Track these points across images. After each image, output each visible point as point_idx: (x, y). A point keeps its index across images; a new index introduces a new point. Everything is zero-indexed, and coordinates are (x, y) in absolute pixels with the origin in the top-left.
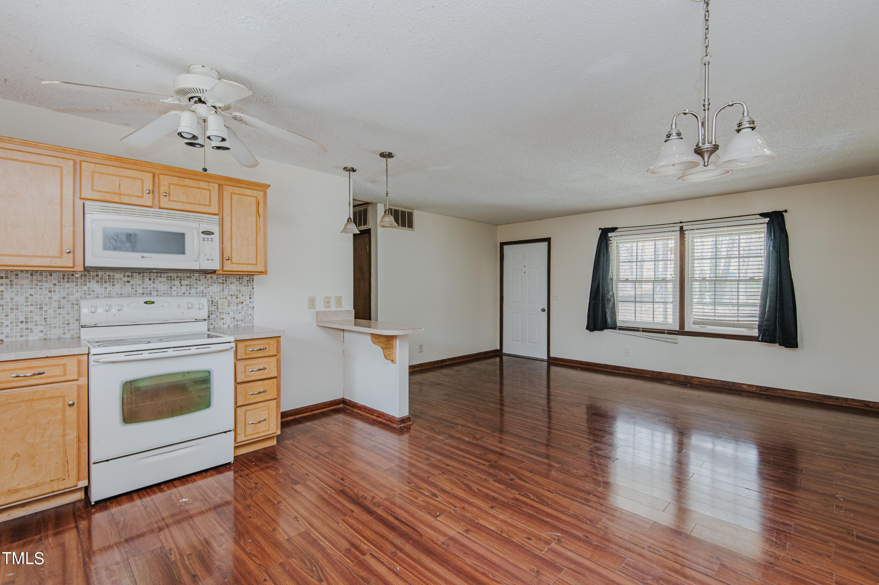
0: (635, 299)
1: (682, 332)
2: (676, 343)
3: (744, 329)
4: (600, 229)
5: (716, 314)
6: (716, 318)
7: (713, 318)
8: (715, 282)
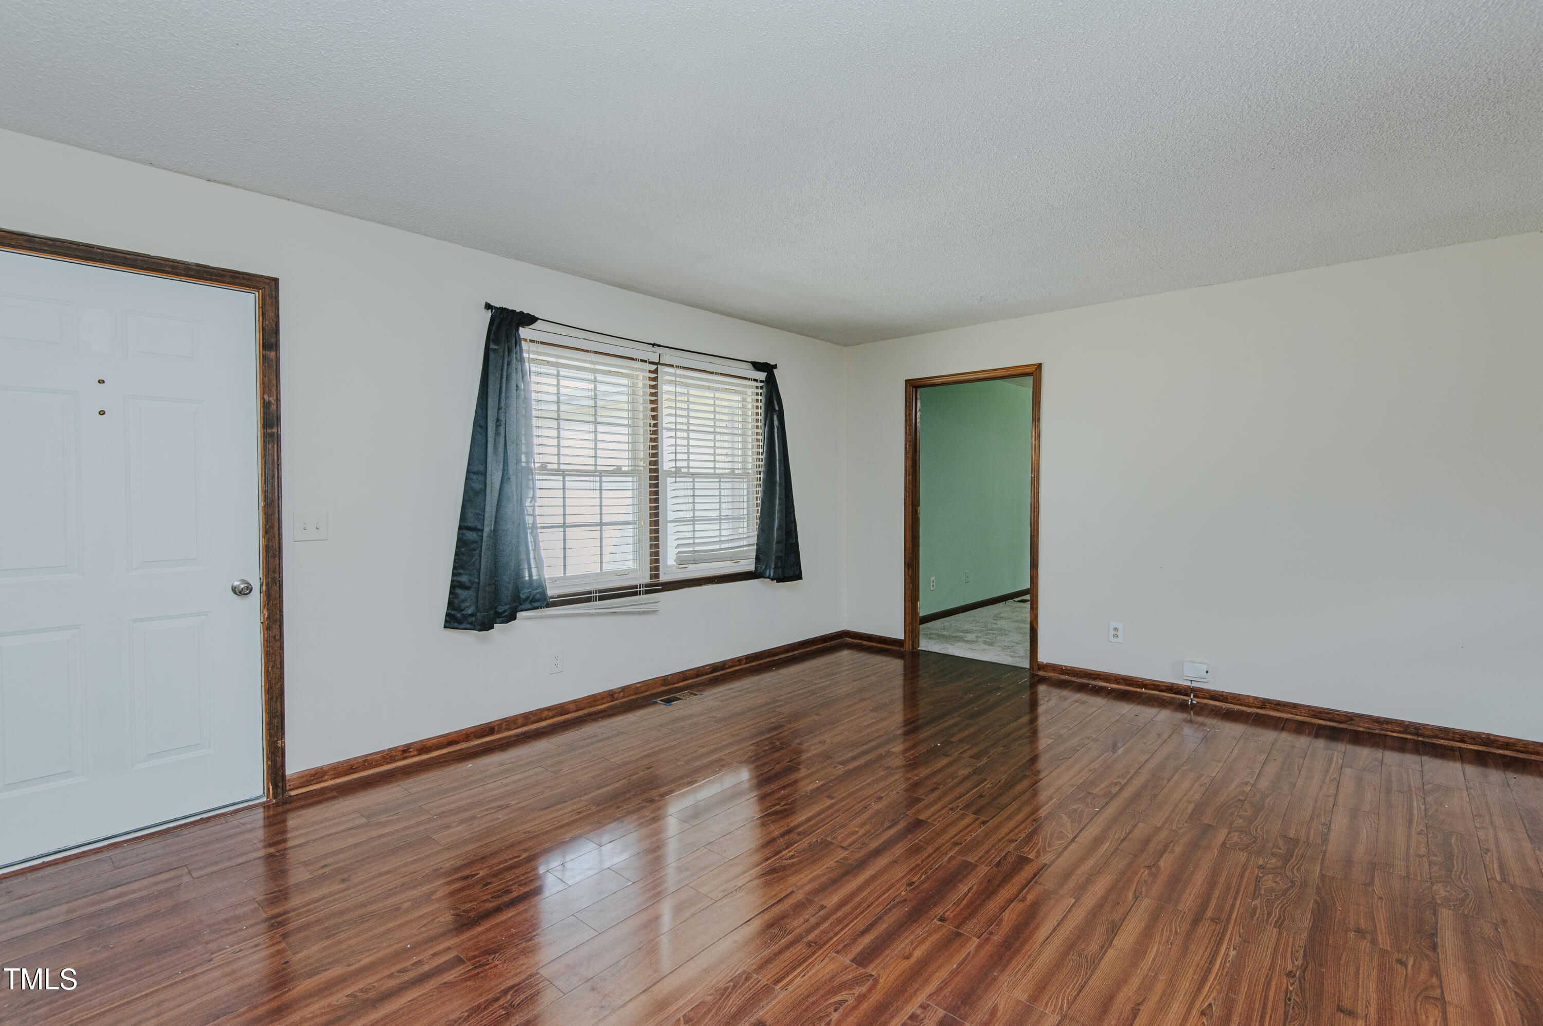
0: (564, 518)
1: (656, 586)
2: (654, 612)
3: (728, 562)
4: (488, 306)
5: (697, 541)
6: (697, 549)
7: (691, 549)
8: (694, 479)
